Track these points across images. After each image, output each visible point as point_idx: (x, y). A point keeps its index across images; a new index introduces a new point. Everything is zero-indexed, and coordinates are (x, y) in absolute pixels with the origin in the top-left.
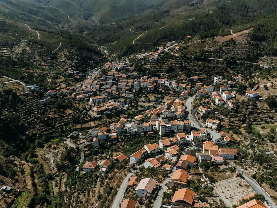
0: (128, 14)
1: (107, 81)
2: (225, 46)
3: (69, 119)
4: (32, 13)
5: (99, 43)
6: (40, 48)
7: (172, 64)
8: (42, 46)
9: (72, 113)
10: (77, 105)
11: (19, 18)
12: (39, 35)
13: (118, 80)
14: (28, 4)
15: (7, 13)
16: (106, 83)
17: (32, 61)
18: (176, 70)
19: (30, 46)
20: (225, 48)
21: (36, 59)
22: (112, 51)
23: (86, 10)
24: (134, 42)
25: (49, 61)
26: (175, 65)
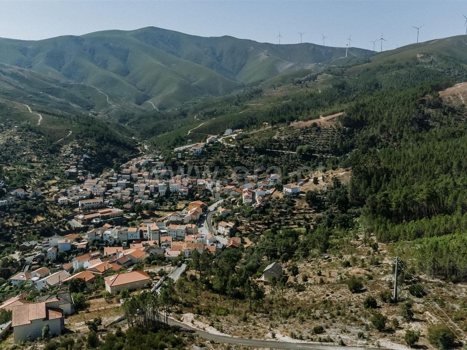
0: (204, 95)
1: (119, 182)
2: (304, 133)
3: (36, 228)
4: (50, 93)
5: (142, 136)
6: (35, 137)
7: (222, 158)
8: (39, 135)
9: (43, 221)
10: (55, 210)
11: (25, 98)
12: (41, 120)
13: (136, 181)
14: (48, 79)
15: (8, 91)
16: (117, 185)
17: (18, 155)
18: (227, 167)
19: (21, 134)
20: (303, 137)
21: (25, 153)
22: (155, 145)
23: (141, 90)
24: (189, 132)
25: (45, 156)
26: (225, 160)
